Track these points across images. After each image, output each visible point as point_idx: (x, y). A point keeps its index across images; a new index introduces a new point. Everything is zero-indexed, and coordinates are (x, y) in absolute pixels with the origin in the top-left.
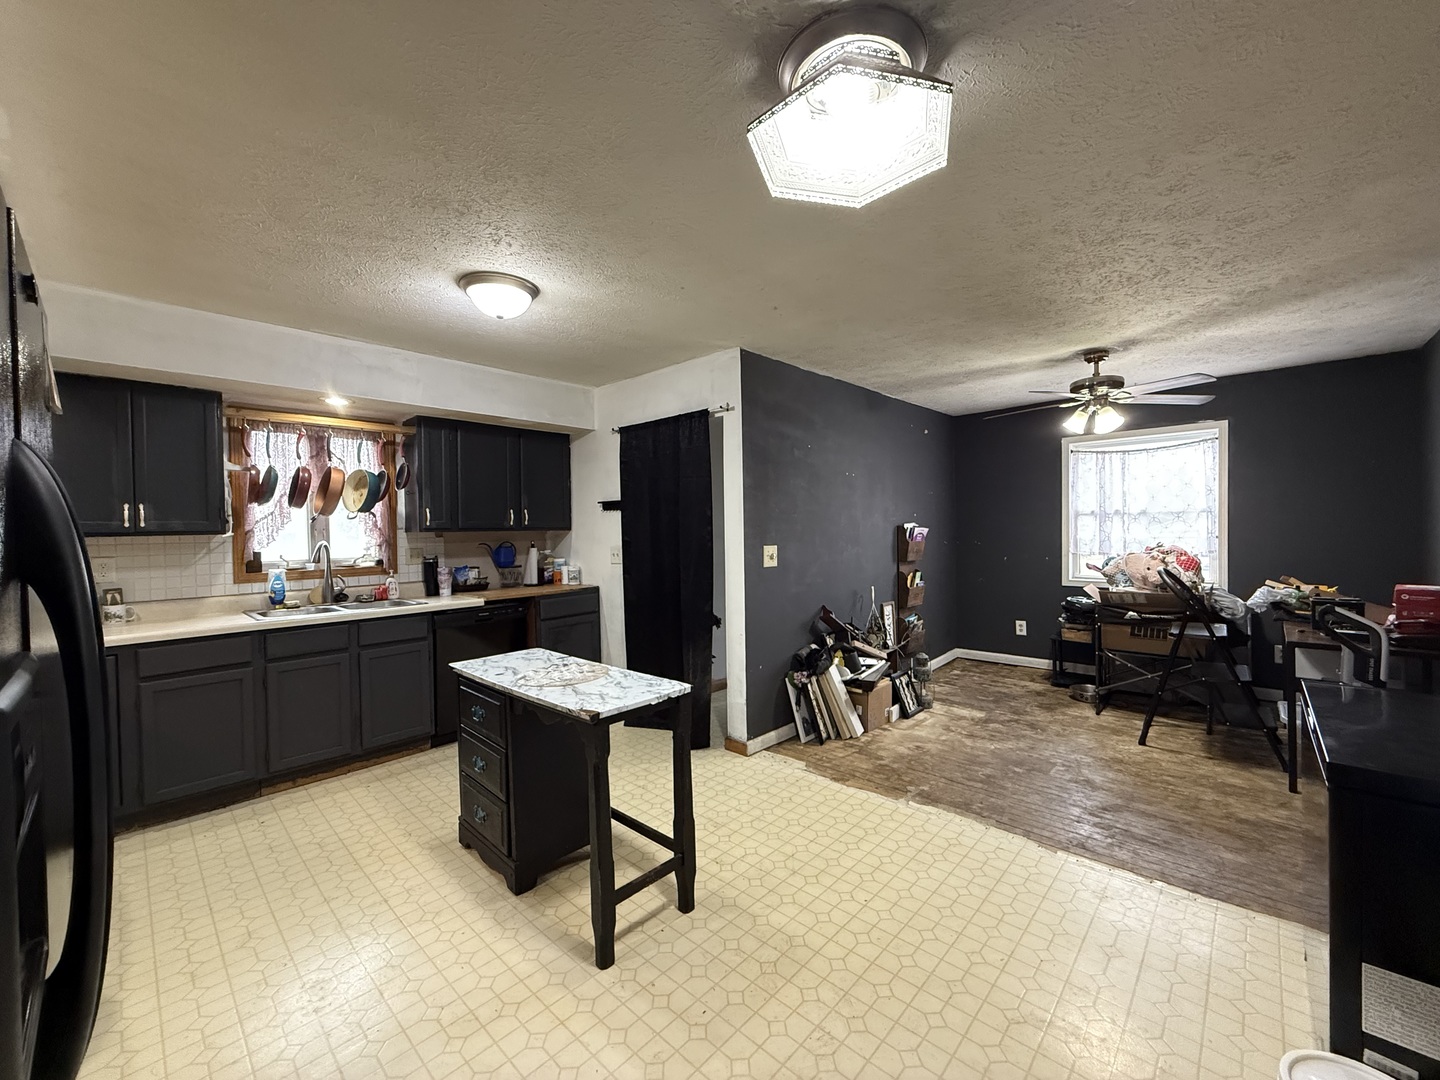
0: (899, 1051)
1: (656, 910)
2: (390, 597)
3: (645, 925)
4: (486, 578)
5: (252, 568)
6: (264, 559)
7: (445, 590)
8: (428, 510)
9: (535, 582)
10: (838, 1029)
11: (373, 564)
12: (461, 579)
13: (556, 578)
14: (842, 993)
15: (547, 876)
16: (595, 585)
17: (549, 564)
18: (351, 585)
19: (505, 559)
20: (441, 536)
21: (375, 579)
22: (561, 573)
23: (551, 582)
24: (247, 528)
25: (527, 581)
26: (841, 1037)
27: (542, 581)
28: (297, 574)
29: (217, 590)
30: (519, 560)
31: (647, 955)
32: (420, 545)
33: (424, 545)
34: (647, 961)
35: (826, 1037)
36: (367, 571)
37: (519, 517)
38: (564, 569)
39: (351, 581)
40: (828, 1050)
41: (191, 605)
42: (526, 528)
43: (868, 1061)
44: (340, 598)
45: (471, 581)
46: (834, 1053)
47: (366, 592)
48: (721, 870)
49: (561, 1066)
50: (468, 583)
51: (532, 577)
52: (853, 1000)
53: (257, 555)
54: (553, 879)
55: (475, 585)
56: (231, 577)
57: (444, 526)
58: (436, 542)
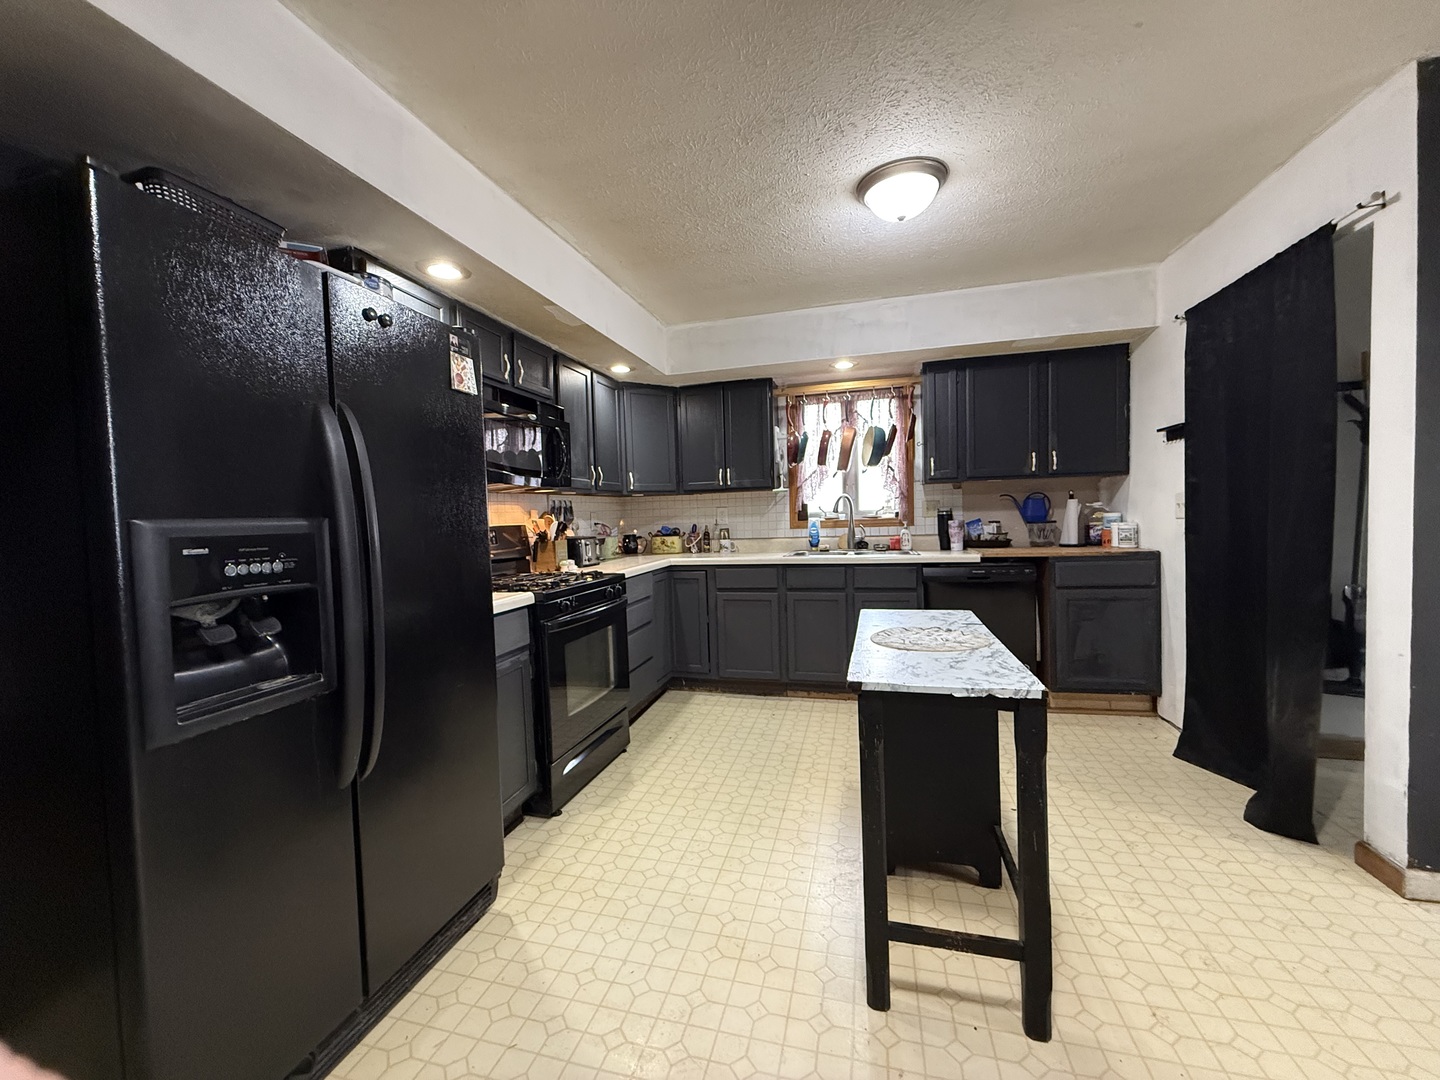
1: (992, 999)
2: (903, 548)
3: (962, 1004)
4: (1006, 534)
5: (802, 515)
6: (810, 511)
7: (956, 544)
8: (932, 460)
9: (1074, 541)
11: (893, 516)
12: (974, 534)
13: (1105, 539)
15: (914, 872)
16: (1155, 548)
17: (1098, 520)
18: (870, 534)
19: (1037, 513)
20: (959, 488)
21: (893, 530)
22: (1110, 532)
23: (1099, 543)
24: (798, 485)
25: (1064, 541)
27: (1085, 540)
28: (832, 523)
29: (781, 533)
30: (1055, 514)
31: (928, 1038)
32: (937, 498)
33: (941, 497)
34: (923, 1044)
36: (887, 523)
37: (1044, 461)
38: (1115, 527)
39: (874, 531)
41: (764, 543)
42: (1055, 474)
44: (861, 545)
45: (985, 537)
47: (886, 541)
48: (1150, 1030)
49: (749, 1055)
50: (982, 538)
51: (1070, 533)
53: (804, 507)
54: (915, 879)
55: (990, 541)
56: (789, 523)
57: (949, 475)
58: (953, 494)
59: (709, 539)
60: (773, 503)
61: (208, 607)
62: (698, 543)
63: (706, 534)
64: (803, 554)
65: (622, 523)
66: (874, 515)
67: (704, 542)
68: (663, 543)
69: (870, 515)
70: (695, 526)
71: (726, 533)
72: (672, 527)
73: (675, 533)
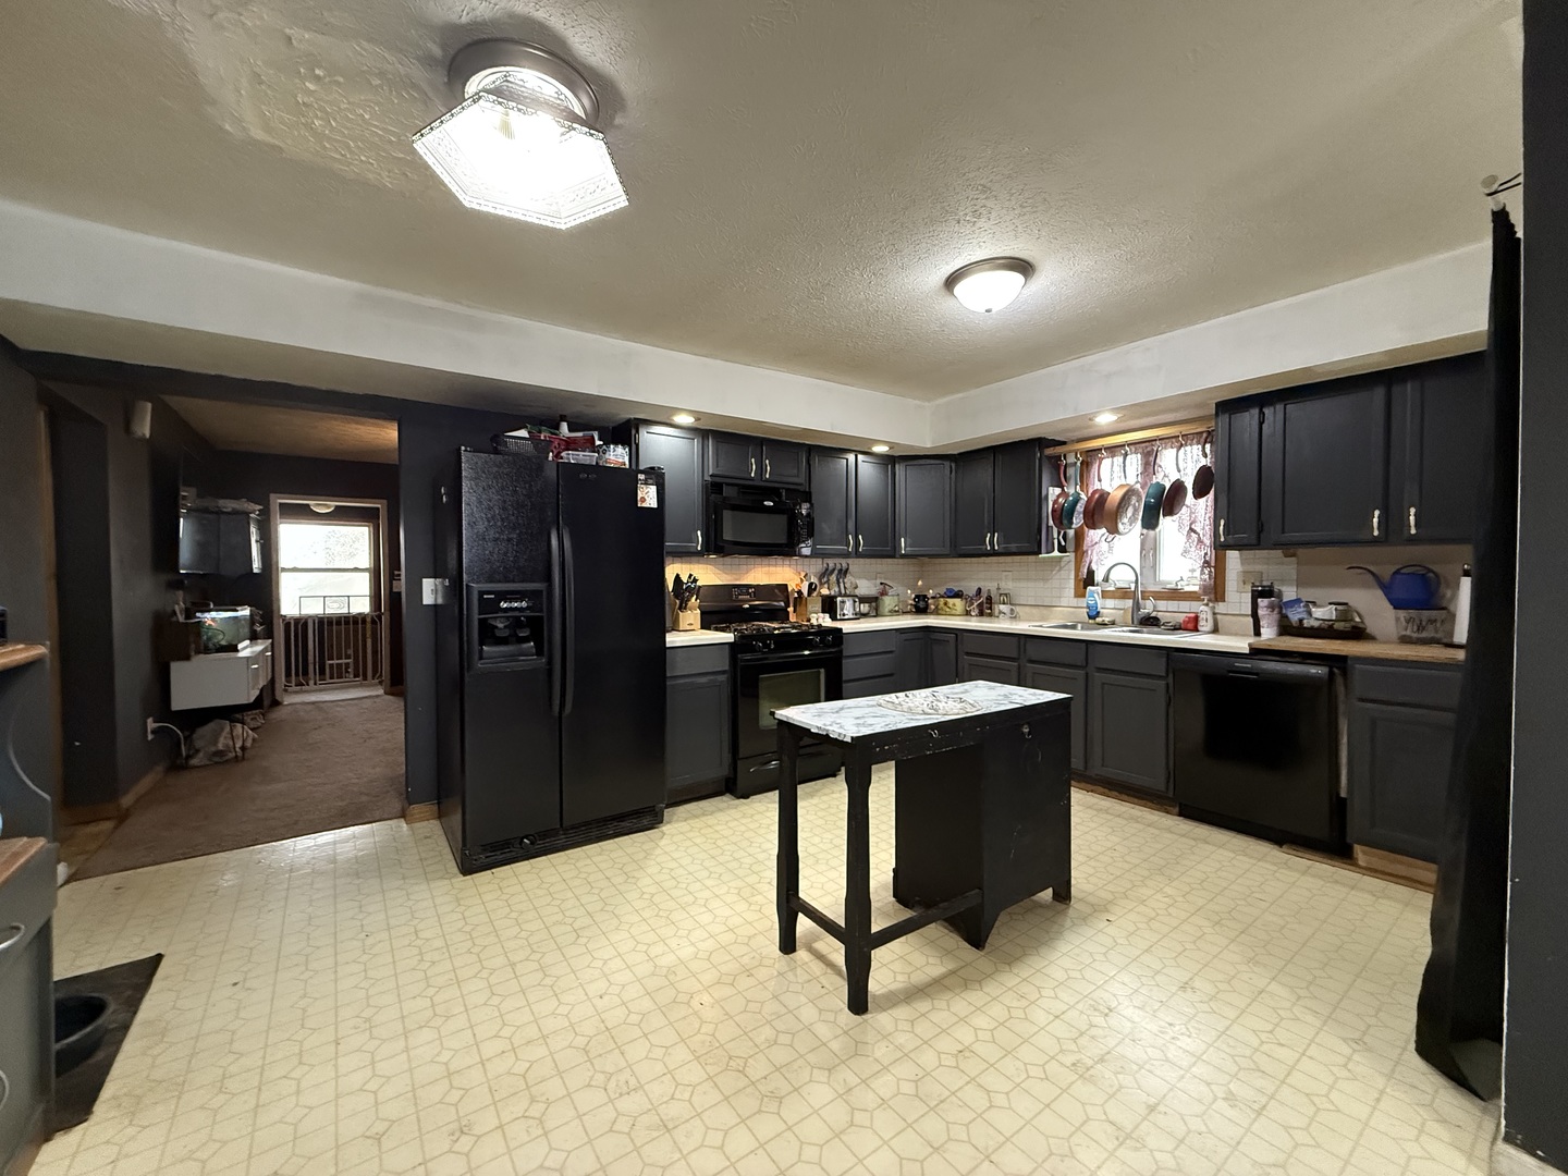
0: (569, 1152)
2: (1199, 630)
4: (1358, 621)
5: (1087, 581)
6: (1097, 576)
7: (1266, 629)
9: (1463, 640)
10: (629, 1104)
11: (1196, 589)
14: (670, 1126)
18: (1169, 610)
19: (1417, 595)
20: (1293, 555)
21: (1192, 606)
24: (1085, 549)
25: (1447, 639)
26: (618, 1104)
28: (1123, 593)
29: (1064, 602)
32: (1258, 568)
33: (1266, 567)
35: (625, 1089)
36: (1187, 596)
37: (1393, 522)
39: (1172, 605)
40: (612, 1085)
43: (579, 1117)
44: (1150, 622)
45: (1312, 622)
46: (606, 1090)
47: (1181, 618)
50: (1308, 625)
51: (1462, 627)
52: (655, 1134)
53: (1091, 573)
56: (1073, 591)
57: (1245, 542)
58: (1282, 564)
59: (991, 603)
60: (1057, 568)
61: (502, 620)
62: (980, 605)
63: (989, 599)
64: (1074, 627)
65: (920, 583)
66: (1173, 586)
67: (986, 607)
68: (946, 604)
69: (1169, 586)
70: (980, 589)
71: (1007, 598)
72: (956, 589)
73: (958, 595)
